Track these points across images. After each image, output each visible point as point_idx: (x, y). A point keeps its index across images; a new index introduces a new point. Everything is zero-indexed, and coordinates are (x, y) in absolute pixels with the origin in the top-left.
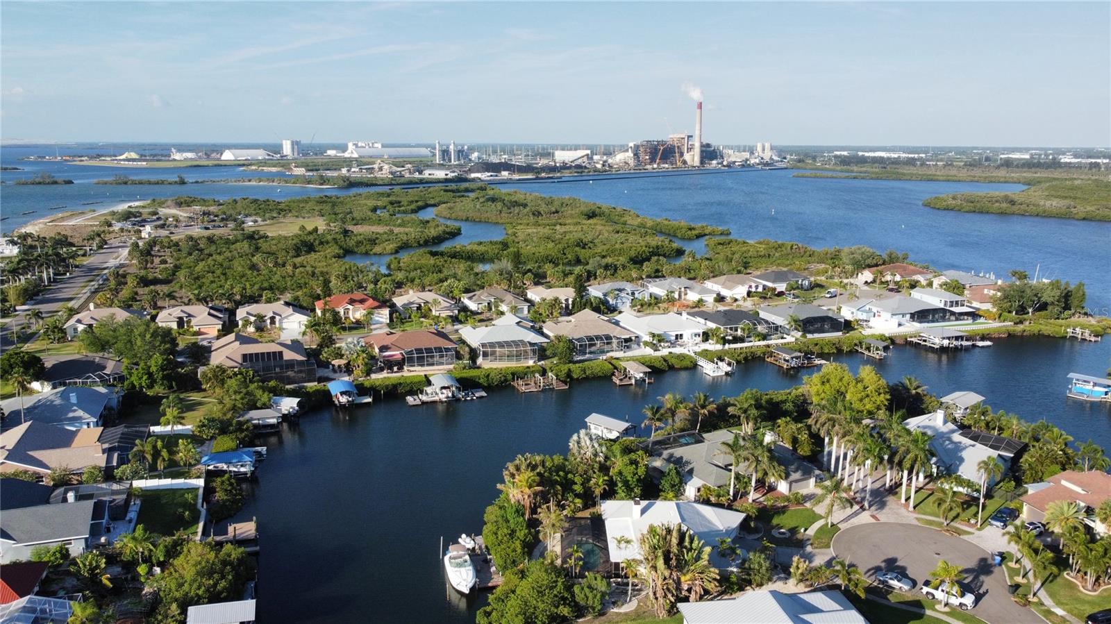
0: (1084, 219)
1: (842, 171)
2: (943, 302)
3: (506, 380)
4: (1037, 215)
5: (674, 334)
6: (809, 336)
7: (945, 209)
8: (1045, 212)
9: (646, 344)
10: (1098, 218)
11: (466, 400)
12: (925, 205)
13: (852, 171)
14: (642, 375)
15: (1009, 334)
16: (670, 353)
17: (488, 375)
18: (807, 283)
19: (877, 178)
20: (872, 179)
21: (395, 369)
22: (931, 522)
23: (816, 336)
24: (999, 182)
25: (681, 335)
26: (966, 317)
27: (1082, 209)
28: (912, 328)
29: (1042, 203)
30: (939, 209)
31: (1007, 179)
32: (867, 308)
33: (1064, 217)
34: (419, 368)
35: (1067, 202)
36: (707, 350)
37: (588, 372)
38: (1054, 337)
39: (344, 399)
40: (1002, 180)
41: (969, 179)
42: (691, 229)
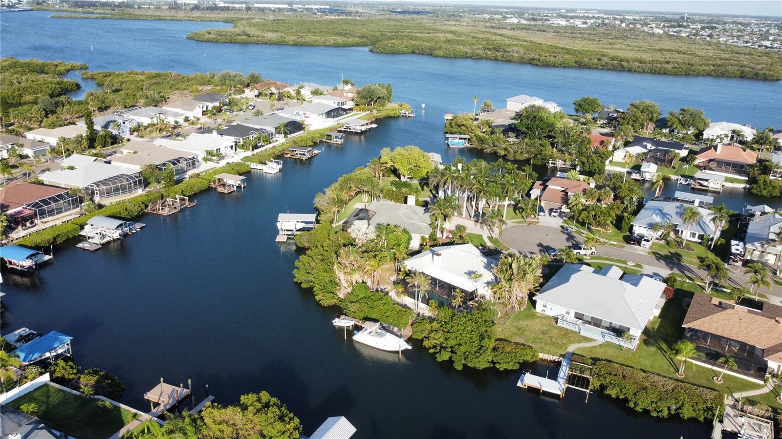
0: (293, 45)
1: (83, 13)
2: (336, 103)
3: (142, 210)
4: (266, 43)
5: (215, 149)
6: (289, 136)
7: (206, 41)
8: (269, 41)
9: (206, 160)
10: (301, 43)
11: (133, 233)
12: (188, 38)
13: (93, 13)
14: (240, 182)
15: (376, 119)
16: (228, 163)
17: (126, 209)
18: (227, 100)
19: (121, 19)
20: (117, 19)
21: (28, 224)
22: (517, 222)
23: (293, 135)
24: (207, 21)
25: (219, 149)
26: (348, 111)
27: (291, 38)
28: (332, 122)
29: (266, 35)
30: (202, 41)
31: (211, 19)
32: (295, 113)
33: (281, 44)
34: (51, 218)
35: (279, 34)
36: (247, 157)
37: (195, 189)
38: (394, 117)
39: (28, 263)
40: (208, 19)
41: (187, 18)
42: (56, 66)
